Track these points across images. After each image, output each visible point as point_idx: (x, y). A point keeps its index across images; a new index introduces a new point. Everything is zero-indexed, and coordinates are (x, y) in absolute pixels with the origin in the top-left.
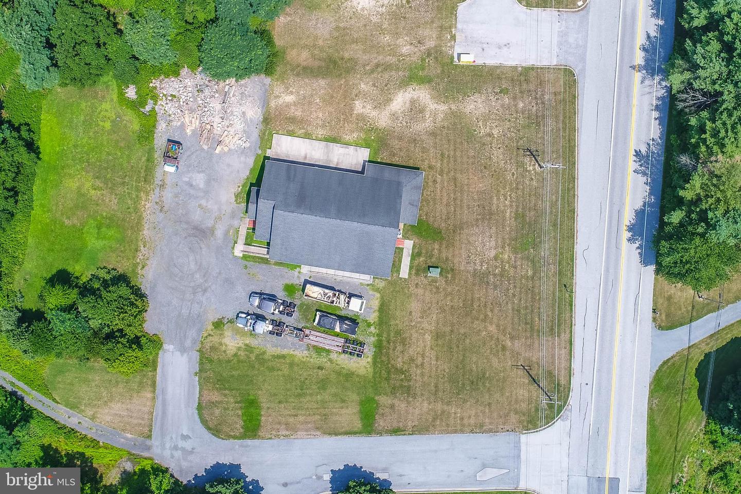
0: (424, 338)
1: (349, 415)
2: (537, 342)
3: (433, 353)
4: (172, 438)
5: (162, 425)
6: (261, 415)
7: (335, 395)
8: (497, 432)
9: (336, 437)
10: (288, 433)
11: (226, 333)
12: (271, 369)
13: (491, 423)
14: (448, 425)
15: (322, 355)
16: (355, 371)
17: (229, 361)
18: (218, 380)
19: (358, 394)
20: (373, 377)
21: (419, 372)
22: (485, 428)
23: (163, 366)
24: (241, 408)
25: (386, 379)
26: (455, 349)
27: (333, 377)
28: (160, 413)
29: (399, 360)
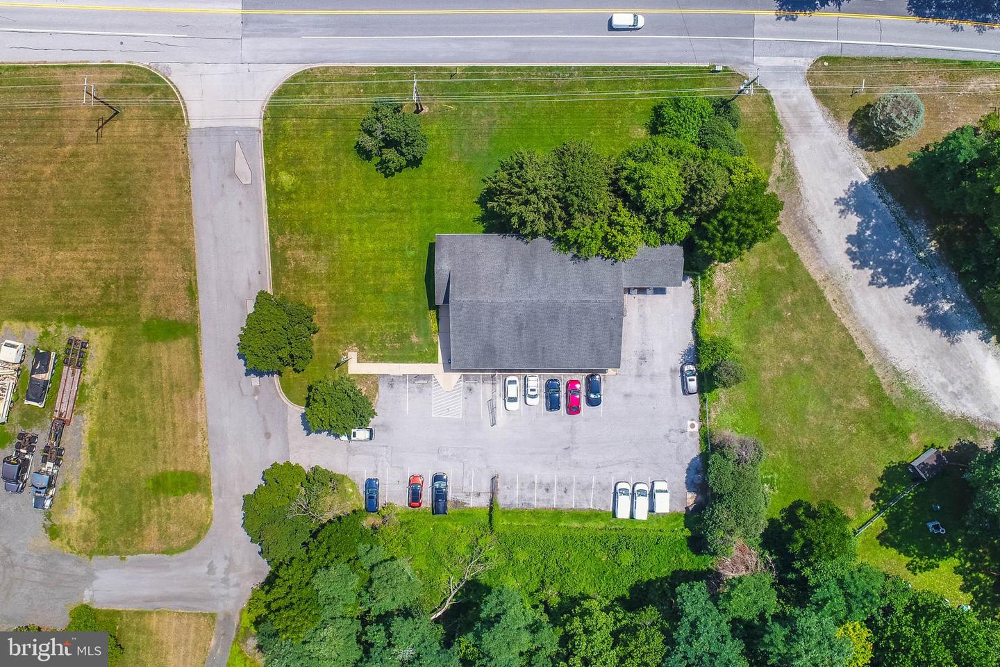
0: (62, 261)
1: (169, 356)
2: (69, 112)
3: (82, 247)
4: (213, 587)
5: (196, 600)
6: (176, 471)
7: (142, 375)
8: (187, 159)
9: (203, 370)
10: (200, 434)
11: (64, 521)
12: (110, 459)
13: (176, 168)
14: (181, 225)
15: (88, 394)
16: (108, 349)
17: (102, 517)
18: (128, 529)
19: (139, 344)
20: (115, 325)
21: (106, 266)
22: (183, 176)
23: (114, 602)
24: (166, 498)
25: (117, 309)
26: (75, 219)
27: (115, 378)
28: (179, 603)
29: (90, 292)
